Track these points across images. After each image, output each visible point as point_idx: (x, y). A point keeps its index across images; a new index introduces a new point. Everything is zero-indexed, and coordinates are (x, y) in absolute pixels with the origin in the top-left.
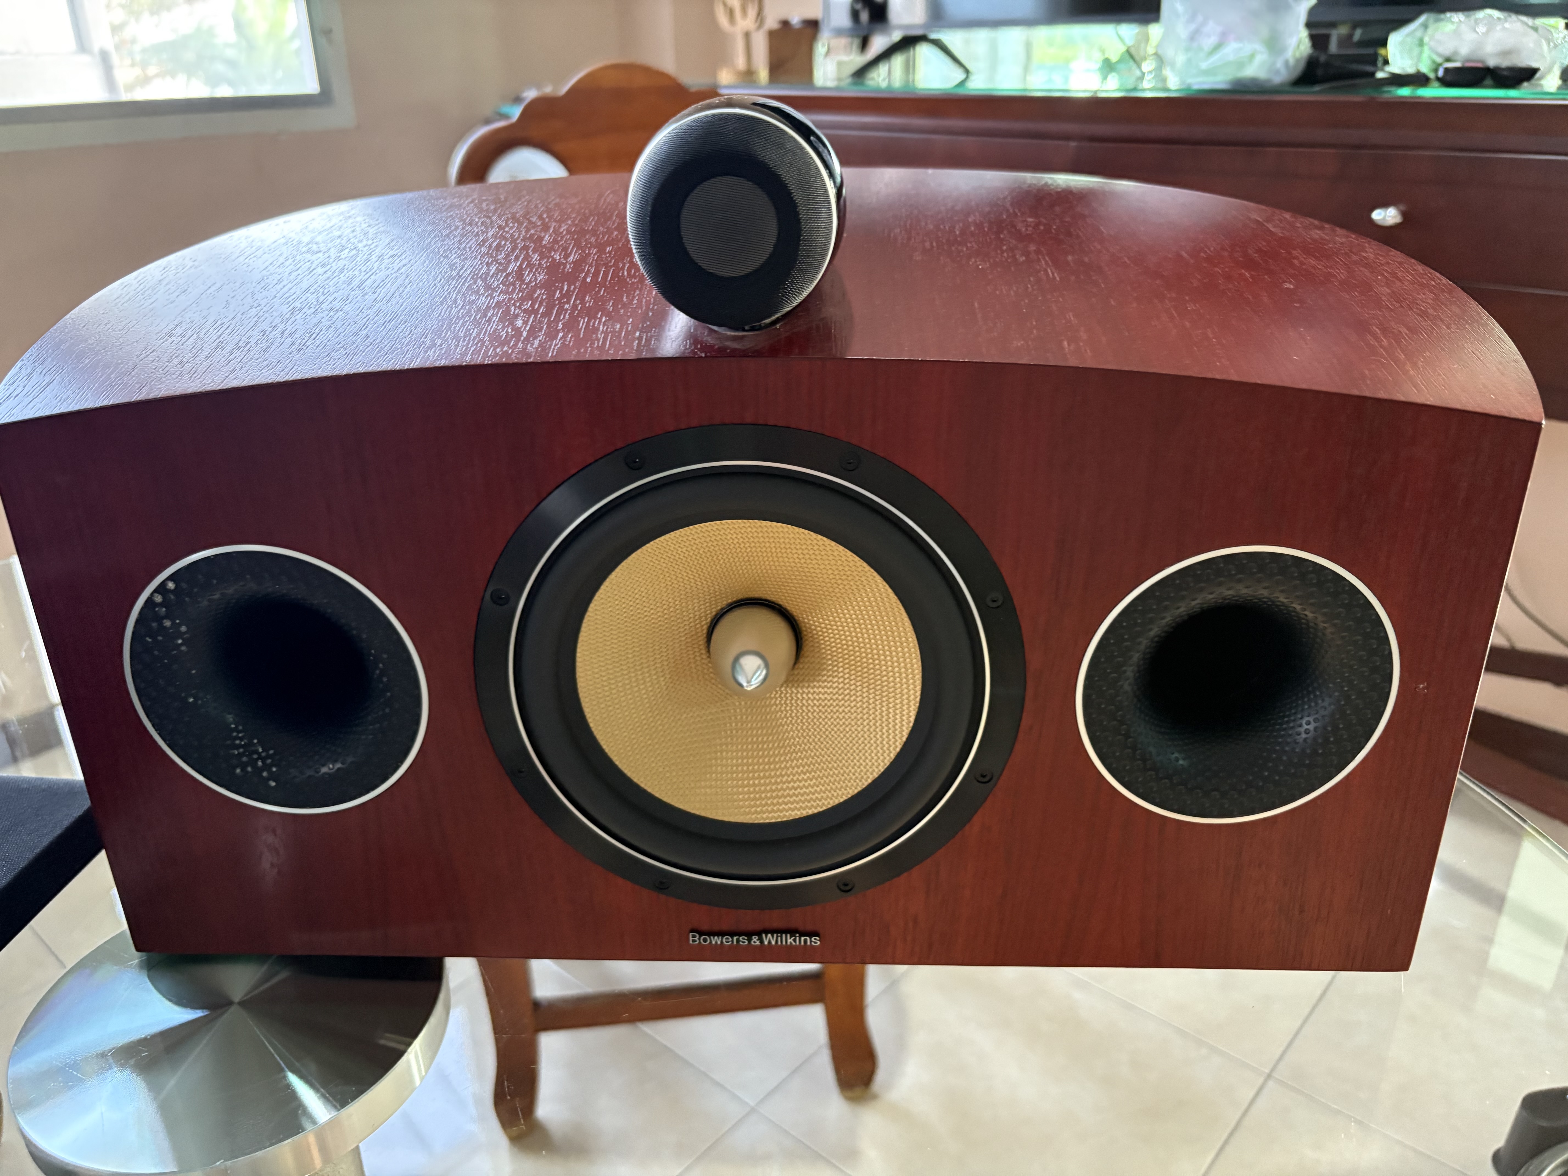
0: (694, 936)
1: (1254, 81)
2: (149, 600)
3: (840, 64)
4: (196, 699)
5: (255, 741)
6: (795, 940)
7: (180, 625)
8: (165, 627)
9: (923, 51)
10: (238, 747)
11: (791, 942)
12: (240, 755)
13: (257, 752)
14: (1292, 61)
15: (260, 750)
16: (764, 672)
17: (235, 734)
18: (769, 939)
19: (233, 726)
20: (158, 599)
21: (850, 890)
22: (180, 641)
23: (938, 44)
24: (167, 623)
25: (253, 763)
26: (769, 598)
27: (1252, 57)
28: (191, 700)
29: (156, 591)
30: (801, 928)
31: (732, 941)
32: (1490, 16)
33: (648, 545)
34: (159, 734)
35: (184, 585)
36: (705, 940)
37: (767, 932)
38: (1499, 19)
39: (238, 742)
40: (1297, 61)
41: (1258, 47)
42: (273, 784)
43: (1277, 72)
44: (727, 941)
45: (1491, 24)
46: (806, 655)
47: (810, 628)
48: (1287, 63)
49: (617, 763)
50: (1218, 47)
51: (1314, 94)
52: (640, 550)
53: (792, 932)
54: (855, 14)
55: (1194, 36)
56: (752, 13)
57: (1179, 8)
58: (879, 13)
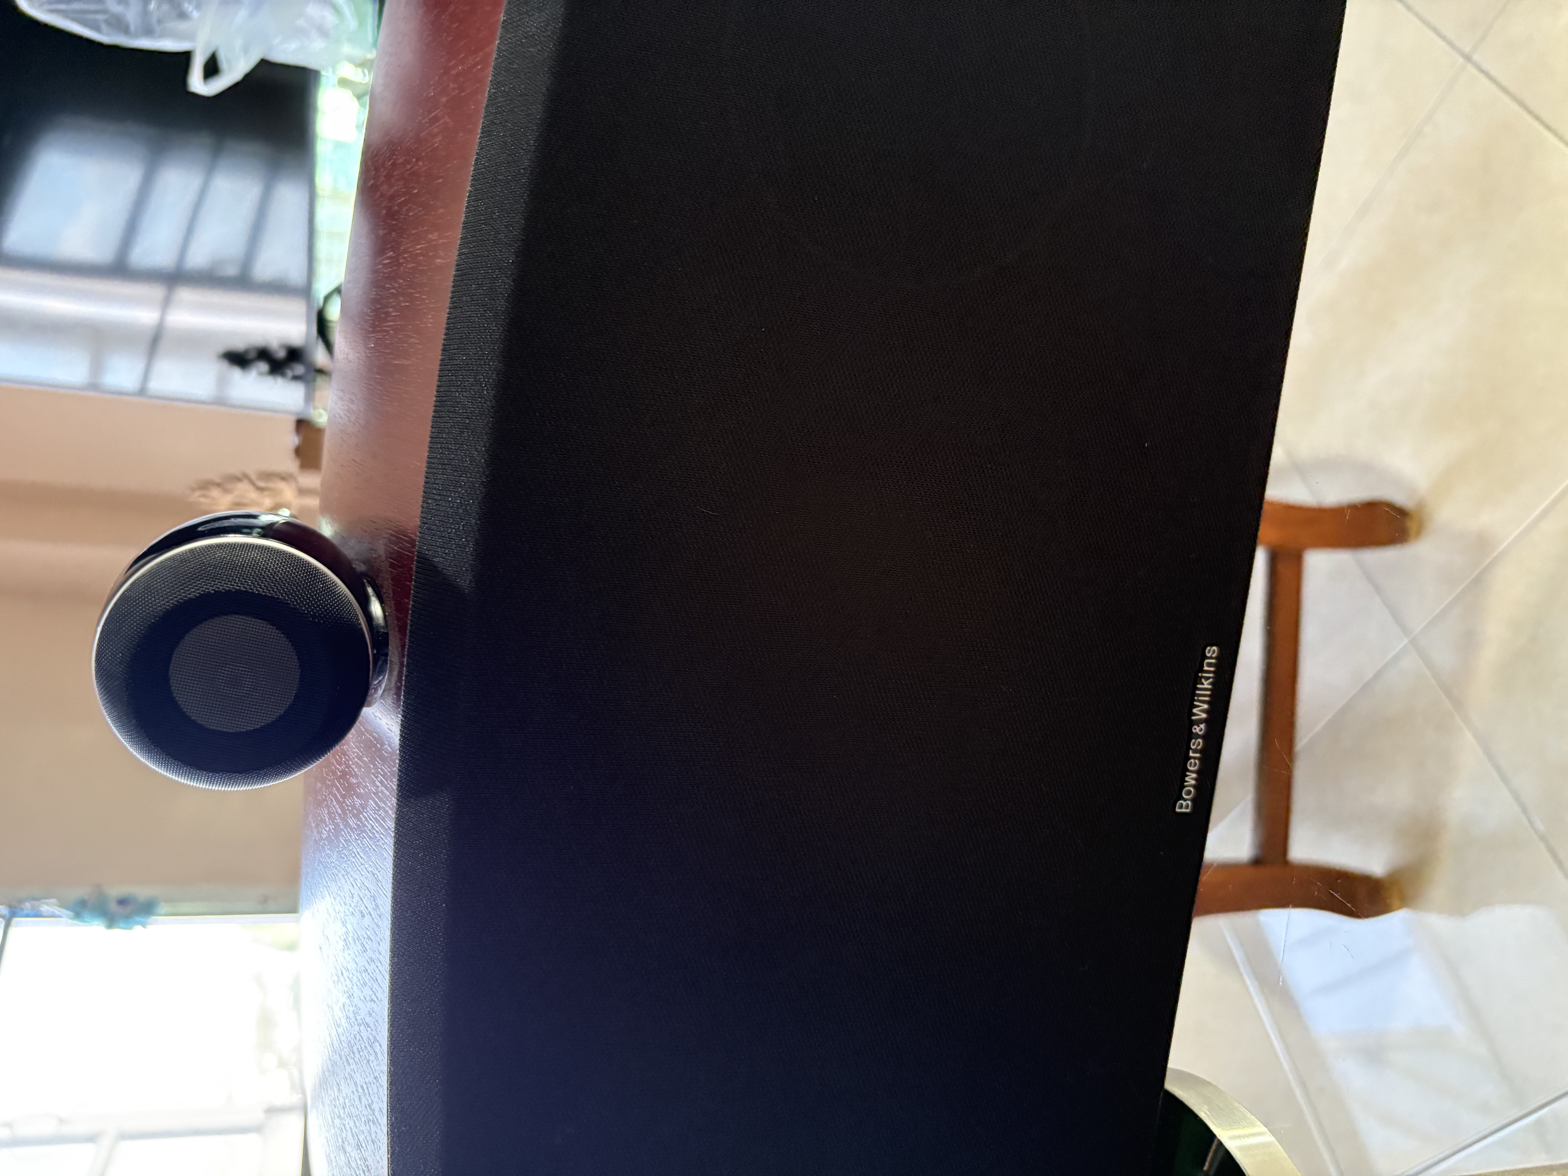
9: (333, 312)
54: (296, 378)
55: (323, 32)
56: (281, 485)
57: (293, 46)
58: (294, 355)
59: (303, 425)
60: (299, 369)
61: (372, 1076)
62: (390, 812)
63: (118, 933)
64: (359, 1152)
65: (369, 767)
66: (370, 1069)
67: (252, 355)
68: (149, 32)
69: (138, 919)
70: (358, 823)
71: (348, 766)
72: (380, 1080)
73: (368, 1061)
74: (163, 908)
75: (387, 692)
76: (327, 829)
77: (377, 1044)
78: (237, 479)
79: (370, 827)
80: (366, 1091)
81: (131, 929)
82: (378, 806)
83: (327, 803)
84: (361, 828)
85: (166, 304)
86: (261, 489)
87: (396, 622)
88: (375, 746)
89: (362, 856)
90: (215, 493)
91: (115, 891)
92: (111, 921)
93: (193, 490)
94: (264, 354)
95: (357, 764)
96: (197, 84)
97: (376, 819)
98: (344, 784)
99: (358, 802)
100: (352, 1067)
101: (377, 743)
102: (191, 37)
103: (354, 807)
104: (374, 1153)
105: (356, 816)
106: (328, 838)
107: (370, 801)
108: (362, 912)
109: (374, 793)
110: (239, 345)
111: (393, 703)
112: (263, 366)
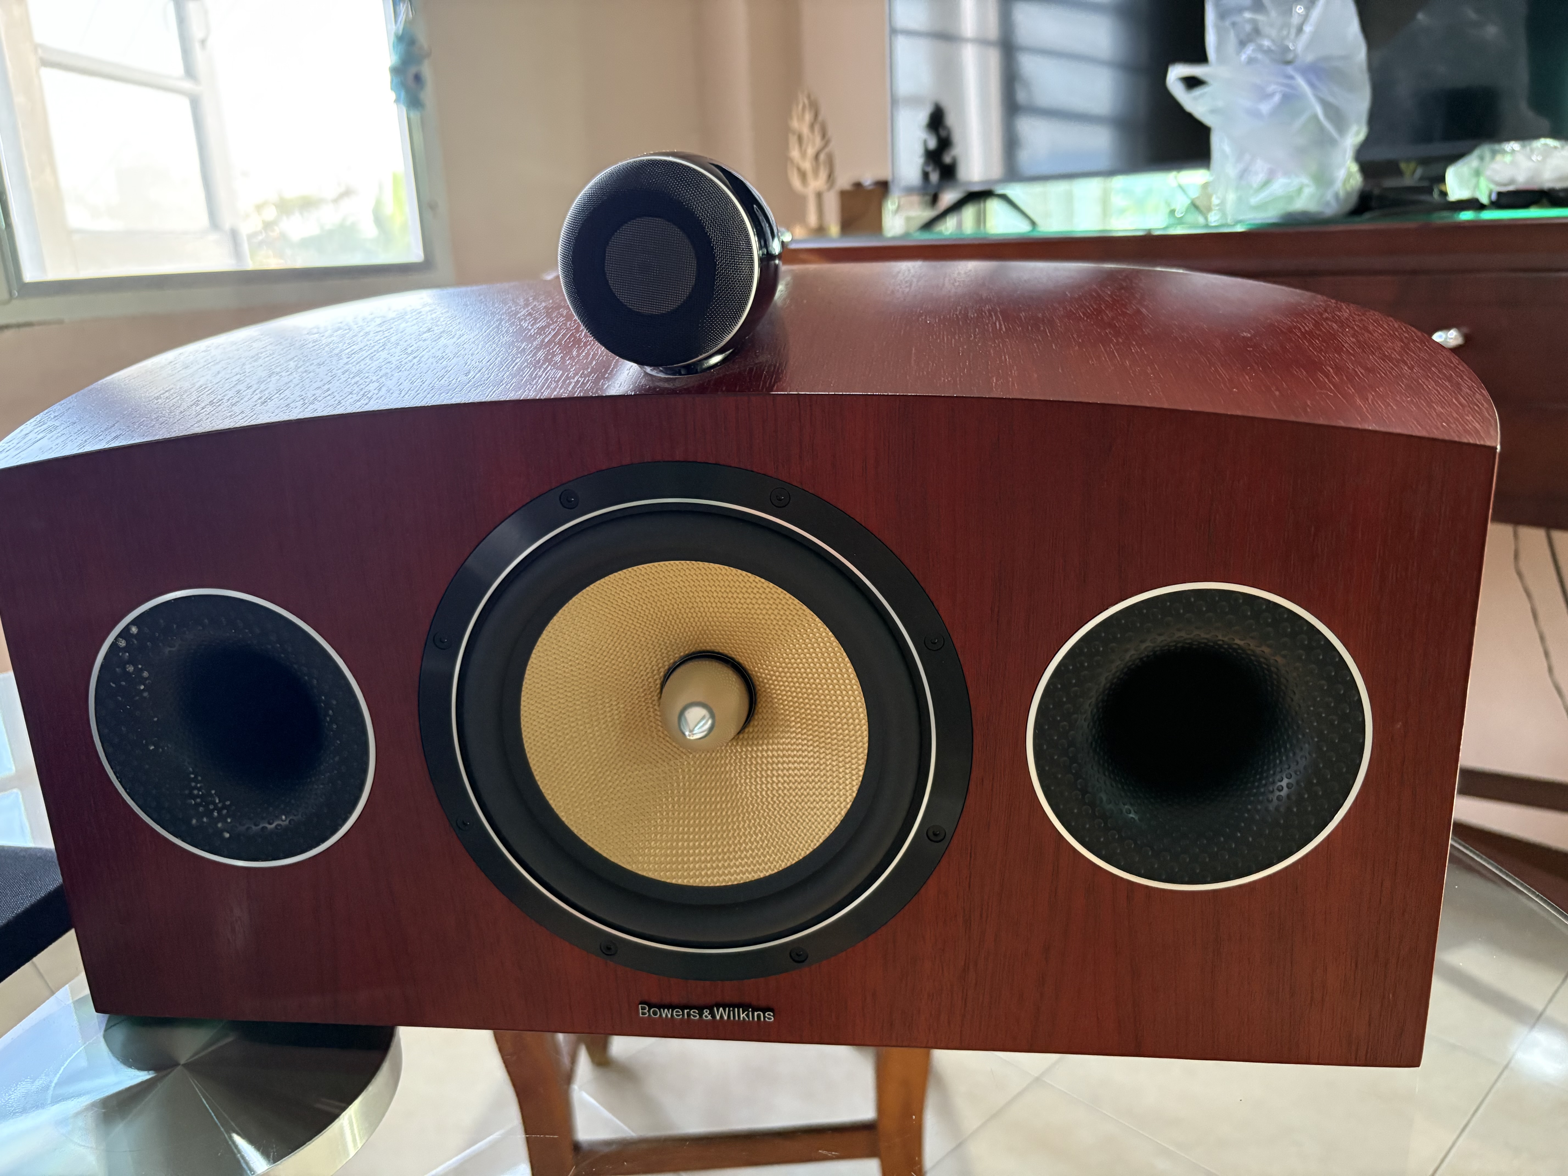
0: (643, 1009)
1: (1304, 214)
2: (114, 645)
3: (908, 219)
4: (157, 747)
5: (213, 792)
6: (747, 1015)
7: (142, 670)
8: (128, 672)
9: (993, 206)
10: (195, 797)
11: (743, 1017)
12: (197, 805)
13: (214, 803)
14: (1342, 194)
15: (217, 801)
16: (710, 722)
17: (193, 784)
18: (721, 1014)
19: (192, 776)
20: (122, 643)
21: (803, 961)
22: (142, 687)
23: (1004, 197)
24: (130, 669)
25: (209, 813)
26: (721, 651)
27: (1300, 190)
28: (152, 748)
29: (120, 635)
30: (755, 1003)
31: (683, 1014)
32: (1546, 145)
33: (588, 588)
34: (120, 782)
35: (146, 630)
36: (655, 1013)
37: (718, 1006)
38: (1555, 148)
39: (196, 792)
40: (1348, 194)
41: (1305, 180)
42: (227, 835)
43: (1328, 204)
44: (677, 1014)
45: (1547, 153)
46: (760, 710)
47: (763, 682)
48: (1337, 196)
49: (564, 819)
50: (1266, 183)
51: (1365, 224)
52: (580, 594)
53: (745, 1007)
54: (926, 175)
55: (1243, 174)
56: (823, 175)
57: (1227, 149)
58: (948, 173)
59: (883, 187)
60: (934, 177)
61: (340, 399)
62: (555, 393)
63: (386, 78)
64: (276, 392)
65: (588, 368)
66: (345, 396)
67: (943, 133)
68: (1222, 15)
69: (403, 94)
70: (541, 361)
71: (585, 345)
72: (339, 407)
73: (351, 393)
74: (415, 115)
75: (650, 378)
76: (530, 328)
77: (367, 401)
78: (824, 135)
79: (540, 373)
80: (327, 394)
81: (392, 89)
82: (558, 381)
83: (551, 325)
84: (537, 365)
85: (982, 42)
86: (817, 157)
87: (707, 380)
88: (606, 372)
89: (515, 369)
90: (808, 117)
91: (426, 70)
92: (397, 71)
93: (809, 97)
94: (945, 143)
95: (588, 354)
96: (1176, 73)
97: (547, 379)
98: (570, 342)
99: (558, 358)
100: (342, 376)
101: (609, 374)
102: (1222, 60)
103: (554, 355)
104: (278, 407)
105: (546, 360)
106: (522, 329)
107: (561, 372)
108: (469, 372)
109: (568, 375)
110: (951, 120)
111: (642, 386)
112: (932, 144)
